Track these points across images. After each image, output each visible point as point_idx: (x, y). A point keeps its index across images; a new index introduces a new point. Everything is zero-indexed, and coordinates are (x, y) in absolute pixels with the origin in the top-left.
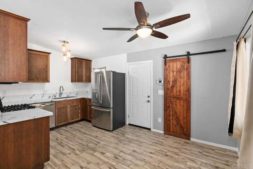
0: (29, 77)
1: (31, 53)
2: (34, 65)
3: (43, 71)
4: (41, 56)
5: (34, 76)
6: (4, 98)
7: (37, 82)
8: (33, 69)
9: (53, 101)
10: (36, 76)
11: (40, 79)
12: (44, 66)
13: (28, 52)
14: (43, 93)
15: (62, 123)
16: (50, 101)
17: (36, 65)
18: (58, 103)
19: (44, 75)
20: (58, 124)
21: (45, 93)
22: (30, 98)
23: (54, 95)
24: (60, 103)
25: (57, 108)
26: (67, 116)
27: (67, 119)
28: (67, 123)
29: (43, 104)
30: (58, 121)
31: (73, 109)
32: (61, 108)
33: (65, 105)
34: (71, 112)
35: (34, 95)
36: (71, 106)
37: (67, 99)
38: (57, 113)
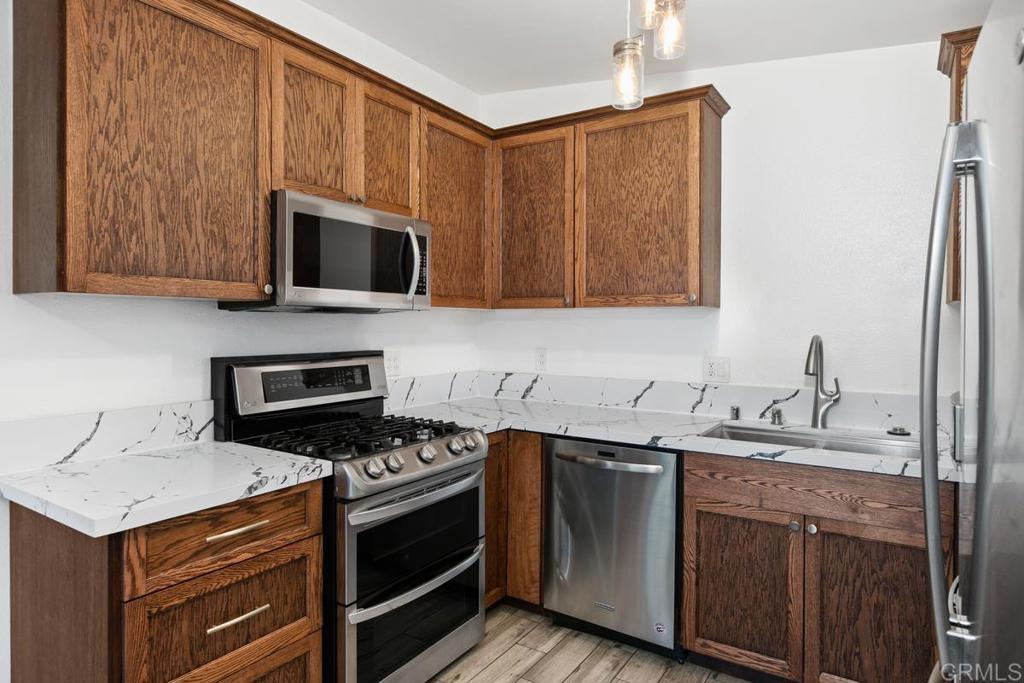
0: (592, 274)
1: (602, 131)
2: (614, 198)
3: (659, 230)
4: (650, 130)
5: (614, 268)
6: (535, 381)
7: (628, 305)
8: (608, 224)
9: (660, 444)
10: (622, 267)
11: (642, 286)
12: (668, 193)
13: (590, 128)
14: (700, 379)
15: (736, 646)
16: (644, 442)
17: (624, 195)
18: (702, 467)
19: (663, 253)
20: (704, 645)
21: (714, 381)
22: (632, 403)
23: (775, 402)
24: (719, 476)
25: (699, 512)
26: (788, 612)
27: (786, 643)
28: (786, 675)
29: (600, 453)
30: (701, 614)
31: (852, 572)
32: (734, 518)
33: (761, 501)
34: (833, 595)
35: (652, 383)
36: (823, 535)
37: (775, 455)
38: (694, 552)
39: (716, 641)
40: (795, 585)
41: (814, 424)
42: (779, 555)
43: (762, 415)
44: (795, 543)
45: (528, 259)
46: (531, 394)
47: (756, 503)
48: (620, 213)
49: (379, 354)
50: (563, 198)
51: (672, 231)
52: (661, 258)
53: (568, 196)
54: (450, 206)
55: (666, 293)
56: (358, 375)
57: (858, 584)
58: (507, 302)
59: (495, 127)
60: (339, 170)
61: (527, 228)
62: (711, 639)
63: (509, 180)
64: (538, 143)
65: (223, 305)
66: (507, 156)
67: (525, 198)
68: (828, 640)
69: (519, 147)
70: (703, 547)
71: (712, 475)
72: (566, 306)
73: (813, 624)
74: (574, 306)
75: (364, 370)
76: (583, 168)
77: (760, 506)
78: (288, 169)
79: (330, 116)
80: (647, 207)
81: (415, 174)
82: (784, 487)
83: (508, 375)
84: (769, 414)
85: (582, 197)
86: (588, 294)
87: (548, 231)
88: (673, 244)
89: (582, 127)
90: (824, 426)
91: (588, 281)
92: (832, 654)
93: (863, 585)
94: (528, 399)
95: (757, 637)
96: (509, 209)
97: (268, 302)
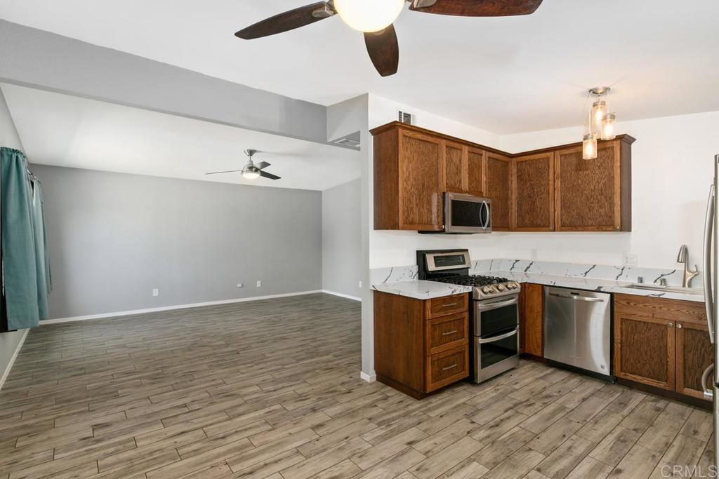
0: (564, 217)
1: (568, 154)
2: (575, 184)
3: (599, 198)
5: (575, 214)
6: (531, 264)
8: (572, 195)
9: (602, 290)
10: (580, 214)
11: (590, 222)
12: (603, 181)
13: (562, 153)
14: (620, 265)
16: (594, 289)
17: (580, 182)
18: (624, 300)
19: (601, 207)
20: (625, 375)
21: (628, 265)
22: (584, 274)
23: (662, 275)
24: (632, 304)
25: (622, 319)
26: (667, 362)
27: (666, 374)
28: (666, 388)
29: (572, 293)
30: (623, 362)
31: (700, 345)
32: (640, 322)
33: (653, 314)
34: (691, 355)
35: (594, 266)
36: (685, 330)
37: (660, 295)
38: (619, 336)
39: (631, 373)
40: (671, 351)
41: (684, 286)
42: (663, 337)
43: (655, 281)
44: (670, 332)
45: (531, 211)
46: (529, 269)
47: (651, 315)
48: (578, 190)
49: (467, 250)
50: (548, 184)
51: (605, 198)
52: (600, 210)
53: (551, 183)
54: (496, 189)
55: (603, 226)
56: (461, 258)
57: (703, 350)
58: (519, 229)
59: (513, 153)
60: (460, 182)
61: (530, 197)
62: (628, 372)
63: (520, 176)
64: (536, 160)
65: (420, 232)
66: (519, 165)
67: (528, 184)
68: (687, 374)
69: (526, 161)
70: (624, 333)
71: (628, 303)
72: (550, 231)
73: (680, 367)
74: (554, 231)
75: (463, 256)
76: (558, 170)
77: (653, 316)
78: (447, 184)
79: (458, 162)
80: (592, 187)
81: (484, 178)
82: (665, 309)
83: (517, 261)
84: (659, 281)
85: (558, 183)
86: (562, 226)
87: (541, 198)
88: (606, 204)
89: (557, 152)
90: (689, 286)
91: (561, 220)
92: (690, 380)
93: (706, 351)
94: (528, 272)
95: (652, 373)
96: (520, 188)
97: (442, 232)
